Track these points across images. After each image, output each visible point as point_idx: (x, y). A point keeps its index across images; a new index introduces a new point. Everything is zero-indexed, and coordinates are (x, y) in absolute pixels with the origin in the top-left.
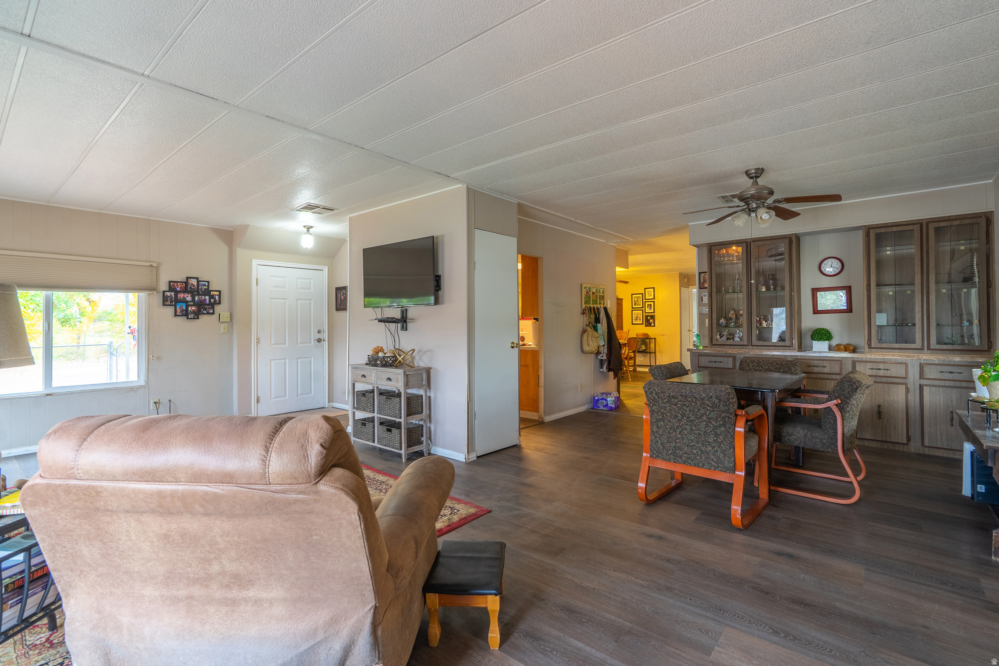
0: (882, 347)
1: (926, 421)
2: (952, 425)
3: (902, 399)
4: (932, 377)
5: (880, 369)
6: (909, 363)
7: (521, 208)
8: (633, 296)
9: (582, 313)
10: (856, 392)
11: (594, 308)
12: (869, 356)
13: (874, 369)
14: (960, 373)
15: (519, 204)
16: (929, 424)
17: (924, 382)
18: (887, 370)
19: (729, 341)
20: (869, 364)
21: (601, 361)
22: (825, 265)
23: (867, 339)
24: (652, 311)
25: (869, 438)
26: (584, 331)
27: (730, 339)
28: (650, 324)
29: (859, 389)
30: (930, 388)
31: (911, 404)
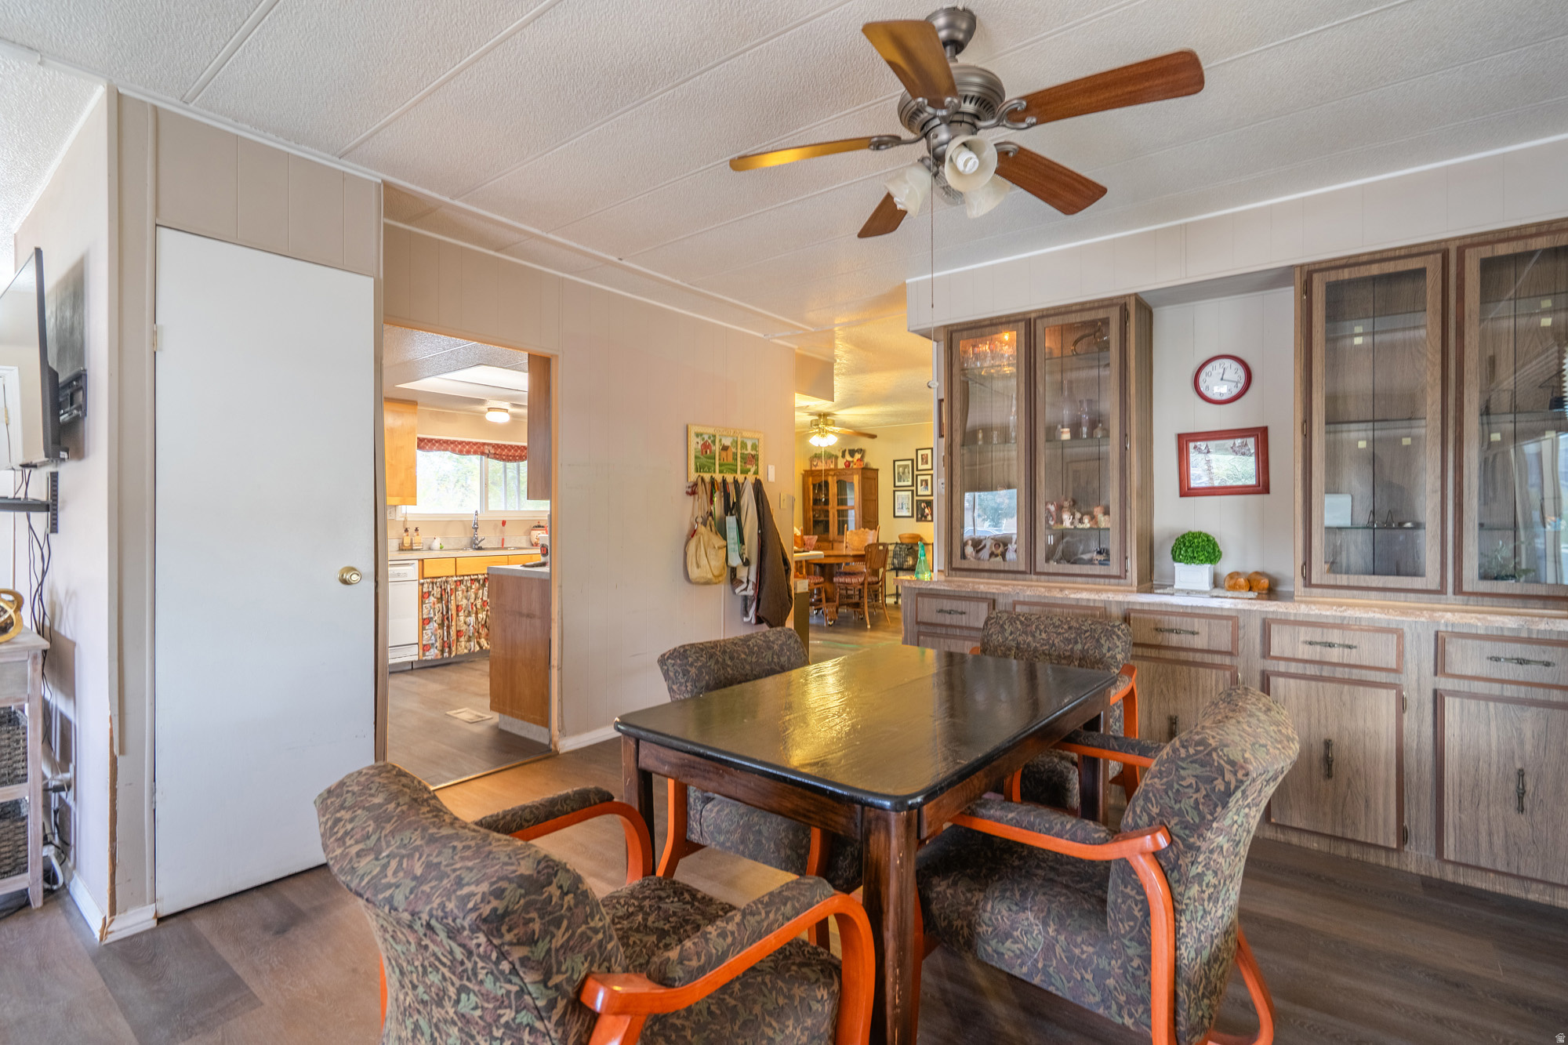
0: (1339, 583)
1: (1451, 793)
2: (1521, 809)
3: (1387, 728)
4: (1469, 673)
5: (1330, 645)
6: (1406, 629)
7: (394, 200)
8: (897, 463)
9: (687, 493)
10: (1225, 805)
11: (724, 481)
12: (1303, 609)
13: (1317, 643)
14: (1547, 664)
15: (387, 185)
16: (1457, 802)
17: (1444, 684)
18: (1350, 647)
19: (993, 559)
20: (1303, 629)
21: (745, 598)
22: (1207, 374)
23: (1300, 562)
24: (929, 493)
25: (1301, 825)
26: (693, 533)
27: (997, 556)
28: (926, 517)
29: (1239, 794)
30: (1462, 704)
31: (1411, 742)
